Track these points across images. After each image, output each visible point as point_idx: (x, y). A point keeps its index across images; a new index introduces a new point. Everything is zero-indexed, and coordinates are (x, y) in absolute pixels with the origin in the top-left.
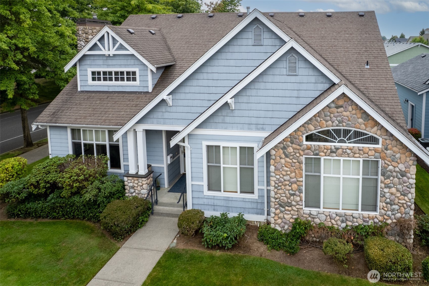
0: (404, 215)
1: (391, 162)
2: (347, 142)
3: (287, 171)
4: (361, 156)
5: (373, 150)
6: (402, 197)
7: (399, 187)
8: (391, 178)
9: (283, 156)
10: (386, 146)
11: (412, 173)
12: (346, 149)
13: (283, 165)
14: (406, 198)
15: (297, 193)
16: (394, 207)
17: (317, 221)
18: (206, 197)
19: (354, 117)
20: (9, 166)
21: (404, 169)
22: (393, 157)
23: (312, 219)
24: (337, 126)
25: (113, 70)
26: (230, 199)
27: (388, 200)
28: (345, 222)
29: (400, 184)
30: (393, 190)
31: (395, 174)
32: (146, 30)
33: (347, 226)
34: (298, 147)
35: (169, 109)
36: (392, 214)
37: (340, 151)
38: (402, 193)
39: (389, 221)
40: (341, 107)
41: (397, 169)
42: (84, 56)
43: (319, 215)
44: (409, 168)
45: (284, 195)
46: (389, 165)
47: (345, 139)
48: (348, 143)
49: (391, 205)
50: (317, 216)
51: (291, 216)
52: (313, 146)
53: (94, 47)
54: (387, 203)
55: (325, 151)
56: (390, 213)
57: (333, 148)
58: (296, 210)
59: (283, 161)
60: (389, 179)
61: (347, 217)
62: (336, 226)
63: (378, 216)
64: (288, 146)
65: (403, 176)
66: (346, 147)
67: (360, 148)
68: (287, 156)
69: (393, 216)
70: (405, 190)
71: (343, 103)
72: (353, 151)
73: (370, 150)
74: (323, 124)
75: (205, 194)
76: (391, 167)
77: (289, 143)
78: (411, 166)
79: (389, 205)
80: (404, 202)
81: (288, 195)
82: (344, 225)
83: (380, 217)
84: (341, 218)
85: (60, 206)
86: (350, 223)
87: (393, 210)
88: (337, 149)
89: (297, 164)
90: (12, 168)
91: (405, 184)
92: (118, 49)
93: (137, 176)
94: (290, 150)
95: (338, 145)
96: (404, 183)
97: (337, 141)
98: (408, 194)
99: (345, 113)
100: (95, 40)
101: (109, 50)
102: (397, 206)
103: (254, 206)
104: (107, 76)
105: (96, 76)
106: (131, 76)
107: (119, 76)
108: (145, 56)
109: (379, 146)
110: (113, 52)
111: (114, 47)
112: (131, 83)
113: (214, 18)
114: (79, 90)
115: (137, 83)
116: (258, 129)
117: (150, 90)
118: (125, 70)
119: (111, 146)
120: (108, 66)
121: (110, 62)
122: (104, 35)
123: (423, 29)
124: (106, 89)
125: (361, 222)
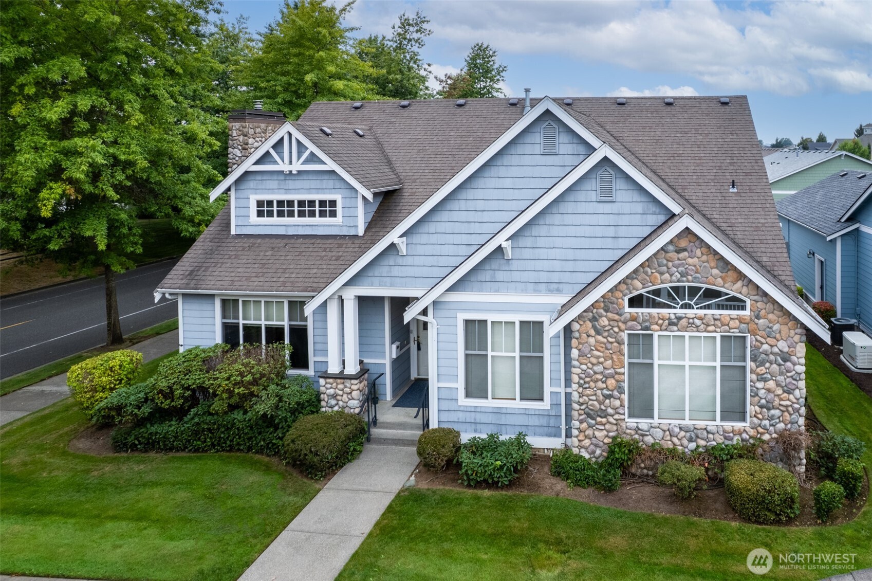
0: (789, 426)
1: (765, 339)
2: (695, 307)
3: (598, 357)
4: (718, 330)
5: (737, 319)
6: (785, 395)
7: (780, 378)
8: (767, 365)
9: (592, 332)
10: (757, 312)
11: (798, 355)
12: (693, 318)
13: (593, 348)
14: (791, 397)
15: (616, 393)
16: (773, 412)
17: (649, 440)
18: (462, 409)
19: (705, 267)
20: (115, 363)
21: (786, 349)
22: (768, 329)
23: (641, 438)
24: (678, 281)
25: (296, 197)
26: (504, 411)
27: (763, 401)
28: (695, 441)
29: (781, 374)
30: (771, 384)
31: (772, 357)
32: (347, 128)
33: (698, 447)
34: (616, 317)
35: (400, 260)
36: (771, 425)
37: (684, 322)
38: (785, 388)
39: (766, 437)
40: (685, 250)
41: (776, 350)
42: (247, 173)
43: (652, 429)
44: (795, 348)
45: (594, 398)
46: (762, 344)
47: (692, 303)
48: (697, 308)
49: (769, 409)
50: (649, 431)
51: (606, 433)
52: (640, 314)
53: (265, 158)
54: (761, 407)
55: (661, 322)
56: (766, 423)
57: (673, 317)
58: (615, 422)
59: (592, 341)
60: (764, 365)
61: (699, 432)
62: (680, 448)
63: (748, 429)
64: (601, 316)
65: (785, 360)
66: (694, 316)
67: (715, 317)
68: (598, 332)
69: (772, 428)
70: (790, 383)
71: (687, 244)
72: (704, 321)
73: (731, 319)
74: (656, 278)
75: (460, 403)
76: (766, 347)
77: (602, 311)
78: (797, 343)
79: (765, 410)
80: (788, 403)
81: (601, 397)
82: (693, 446)
83: (752, 430)
84: (688, 434)
85: (209, 430)
86: (702, 443)
87: (771, 418)
88: (679, 318)
89: (615, 344)
90: (120, 366)
91: (789, 374)
92: (306, 162)
93: (341, 376)
94: (604, 321)
95: (680, 312)
96: (788, 371)
97: (679, 306)
98: (794, 390)
99: (690, 261)
100: (267, 146)
101: (291, 163)
102: (778, 411)
103: (544, 421)
104: (285, 208)
105: (264, 209)
106: (328, 208)
107: (306, 208)
108: (354, 173)
109: (746, 313)
110: (297, 166)
111: (299, 158)
112: (328, 220)
113: (466, 108)
114: (233, 232)
115: (338, 220)
116: (550, 291)
117: (361, 232)
118: (317, 197)
119: (293, 329)
120: (287, 190)
121: (291, 184)
122: (282, 139)
123: (861, 126)
124: (281, 231)
125: (720, 439)
